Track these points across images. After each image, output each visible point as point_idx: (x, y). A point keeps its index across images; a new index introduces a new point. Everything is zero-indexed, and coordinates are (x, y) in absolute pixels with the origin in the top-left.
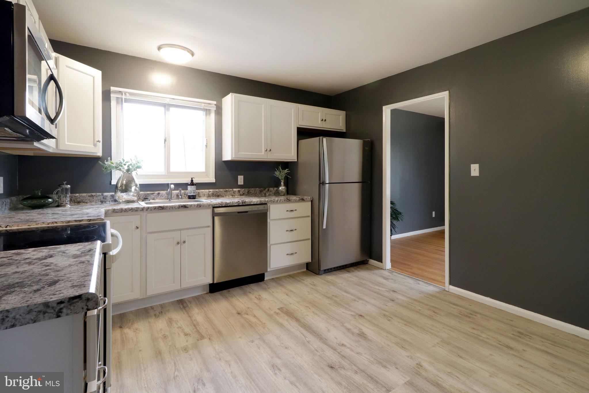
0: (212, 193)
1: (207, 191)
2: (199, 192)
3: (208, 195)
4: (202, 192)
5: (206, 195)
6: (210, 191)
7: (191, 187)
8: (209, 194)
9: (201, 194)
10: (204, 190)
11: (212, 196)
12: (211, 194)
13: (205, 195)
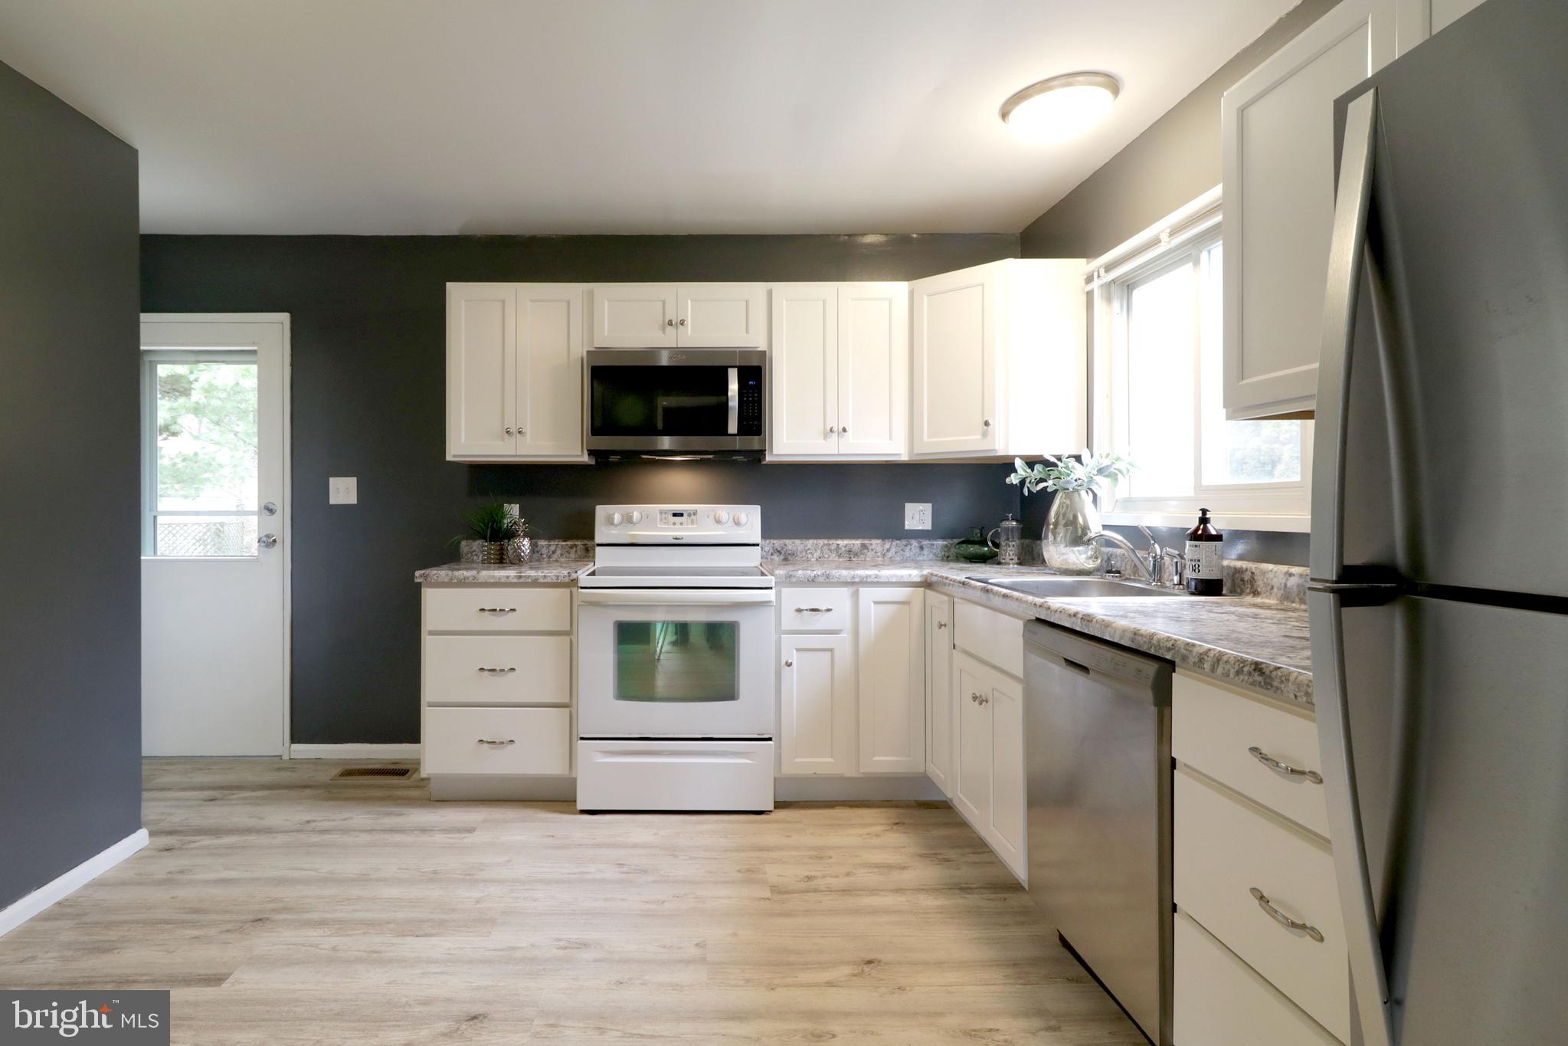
0: (1298, 586)
1: (1284, 568)
2: (1253, 573)
3: (1284, 590)
4: (1264, 573)
5: (1275, 590)
6: (1291, 575)
7: (1196, 546)
8: (1286, 585)
9: (1260, 584)
10: (1270, 566)
11: (1297, 599)
12: (1295, 587)
13: (1272, 588)
